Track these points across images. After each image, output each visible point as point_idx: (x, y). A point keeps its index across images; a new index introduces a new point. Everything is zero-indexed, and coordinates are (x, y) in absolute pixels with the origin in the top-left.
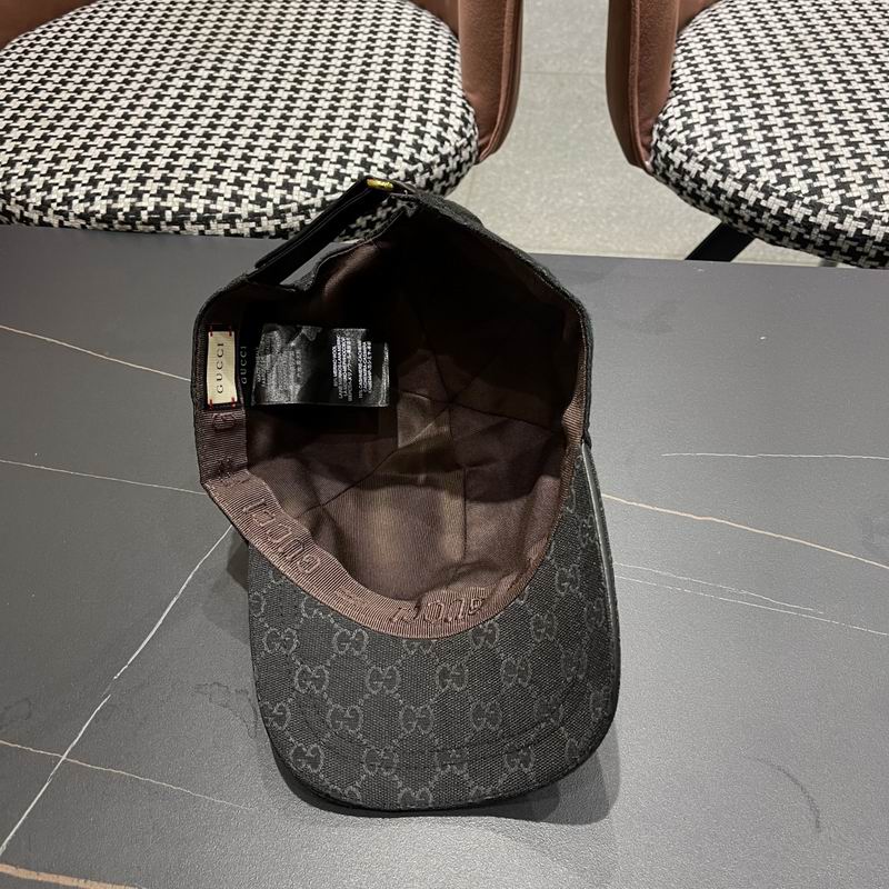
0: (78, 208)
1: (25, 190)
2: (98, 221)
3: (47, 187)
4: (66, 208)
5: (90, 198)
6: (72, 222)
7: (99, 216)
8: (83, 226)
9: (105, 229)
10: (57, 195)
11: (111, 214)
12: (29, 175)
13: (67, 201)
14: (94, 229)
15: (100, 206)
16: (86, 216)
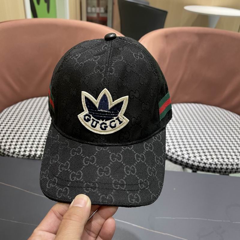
0: (22, 153)
1: (9, 149)
2: (27, 157)
3: (15, 148)
4: (19, 153)
5: (25, 151)
6: (20, 156)
7: (27, 155)
8: (22, 158)
9: (28, 159)
10: (17, 150)
11: (30, 155)
12: (10, 145)
13: (19, 152)
14: (25, 159)
15: (27, 153)
16: (24, 155)
